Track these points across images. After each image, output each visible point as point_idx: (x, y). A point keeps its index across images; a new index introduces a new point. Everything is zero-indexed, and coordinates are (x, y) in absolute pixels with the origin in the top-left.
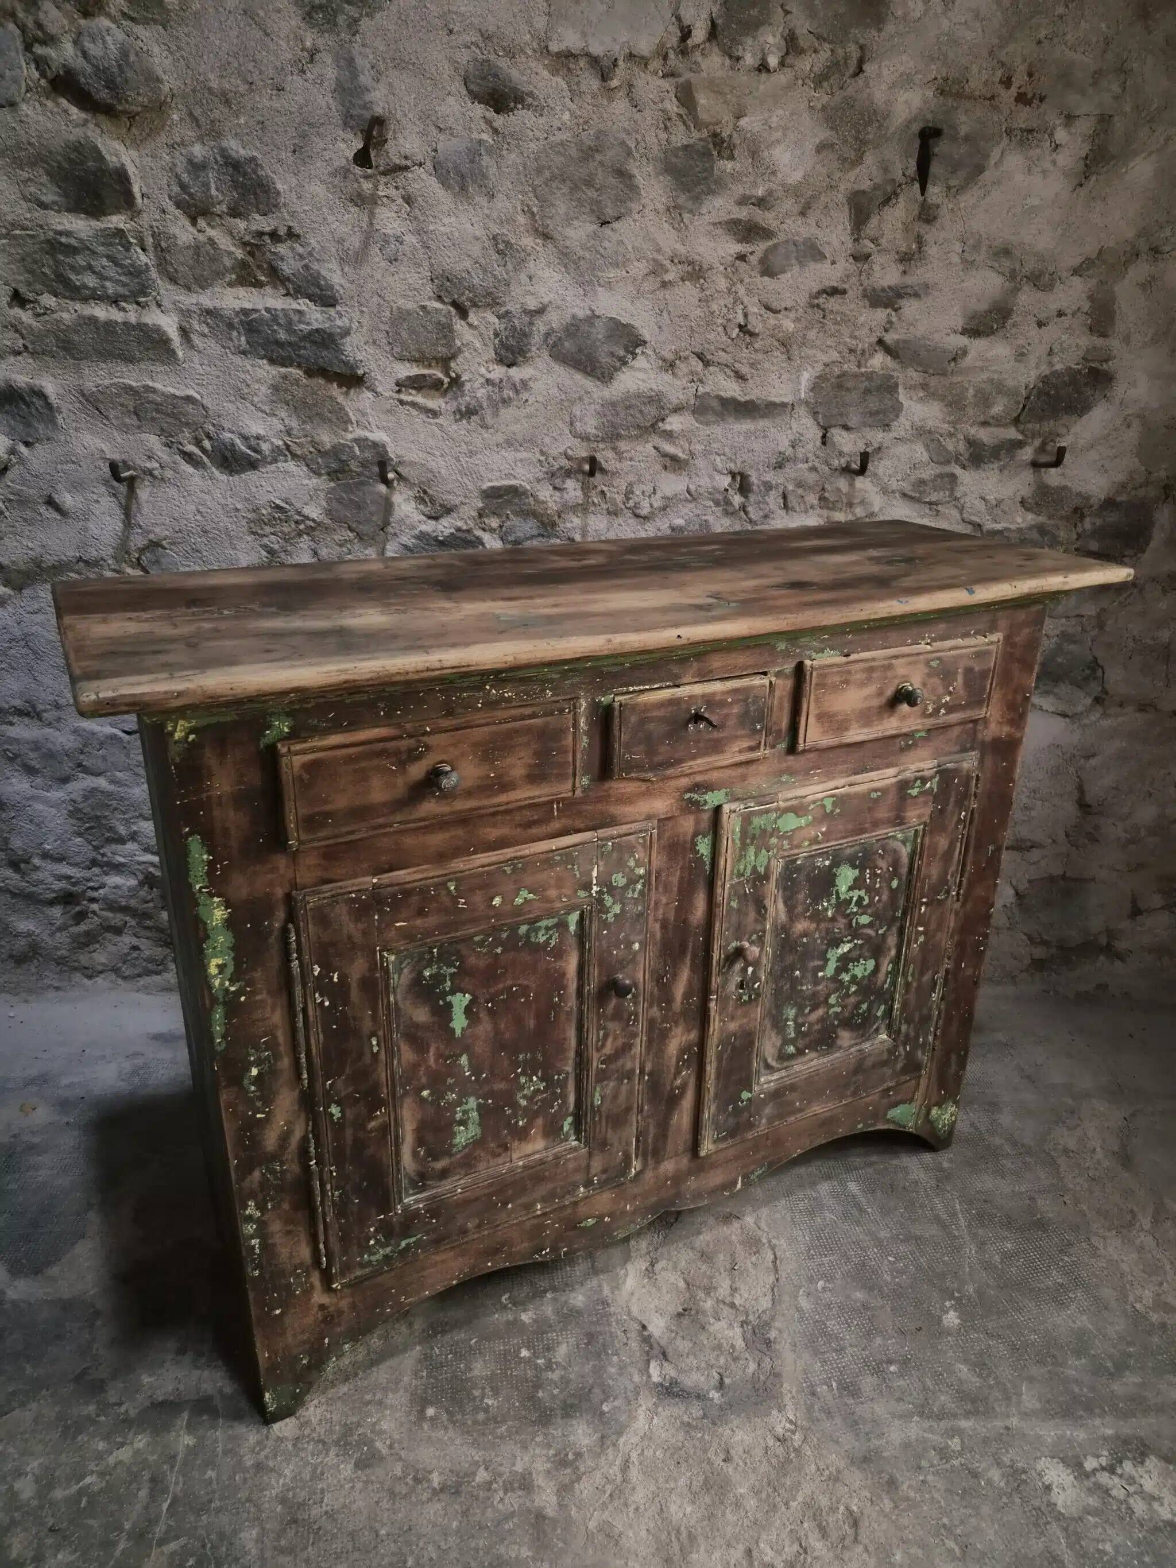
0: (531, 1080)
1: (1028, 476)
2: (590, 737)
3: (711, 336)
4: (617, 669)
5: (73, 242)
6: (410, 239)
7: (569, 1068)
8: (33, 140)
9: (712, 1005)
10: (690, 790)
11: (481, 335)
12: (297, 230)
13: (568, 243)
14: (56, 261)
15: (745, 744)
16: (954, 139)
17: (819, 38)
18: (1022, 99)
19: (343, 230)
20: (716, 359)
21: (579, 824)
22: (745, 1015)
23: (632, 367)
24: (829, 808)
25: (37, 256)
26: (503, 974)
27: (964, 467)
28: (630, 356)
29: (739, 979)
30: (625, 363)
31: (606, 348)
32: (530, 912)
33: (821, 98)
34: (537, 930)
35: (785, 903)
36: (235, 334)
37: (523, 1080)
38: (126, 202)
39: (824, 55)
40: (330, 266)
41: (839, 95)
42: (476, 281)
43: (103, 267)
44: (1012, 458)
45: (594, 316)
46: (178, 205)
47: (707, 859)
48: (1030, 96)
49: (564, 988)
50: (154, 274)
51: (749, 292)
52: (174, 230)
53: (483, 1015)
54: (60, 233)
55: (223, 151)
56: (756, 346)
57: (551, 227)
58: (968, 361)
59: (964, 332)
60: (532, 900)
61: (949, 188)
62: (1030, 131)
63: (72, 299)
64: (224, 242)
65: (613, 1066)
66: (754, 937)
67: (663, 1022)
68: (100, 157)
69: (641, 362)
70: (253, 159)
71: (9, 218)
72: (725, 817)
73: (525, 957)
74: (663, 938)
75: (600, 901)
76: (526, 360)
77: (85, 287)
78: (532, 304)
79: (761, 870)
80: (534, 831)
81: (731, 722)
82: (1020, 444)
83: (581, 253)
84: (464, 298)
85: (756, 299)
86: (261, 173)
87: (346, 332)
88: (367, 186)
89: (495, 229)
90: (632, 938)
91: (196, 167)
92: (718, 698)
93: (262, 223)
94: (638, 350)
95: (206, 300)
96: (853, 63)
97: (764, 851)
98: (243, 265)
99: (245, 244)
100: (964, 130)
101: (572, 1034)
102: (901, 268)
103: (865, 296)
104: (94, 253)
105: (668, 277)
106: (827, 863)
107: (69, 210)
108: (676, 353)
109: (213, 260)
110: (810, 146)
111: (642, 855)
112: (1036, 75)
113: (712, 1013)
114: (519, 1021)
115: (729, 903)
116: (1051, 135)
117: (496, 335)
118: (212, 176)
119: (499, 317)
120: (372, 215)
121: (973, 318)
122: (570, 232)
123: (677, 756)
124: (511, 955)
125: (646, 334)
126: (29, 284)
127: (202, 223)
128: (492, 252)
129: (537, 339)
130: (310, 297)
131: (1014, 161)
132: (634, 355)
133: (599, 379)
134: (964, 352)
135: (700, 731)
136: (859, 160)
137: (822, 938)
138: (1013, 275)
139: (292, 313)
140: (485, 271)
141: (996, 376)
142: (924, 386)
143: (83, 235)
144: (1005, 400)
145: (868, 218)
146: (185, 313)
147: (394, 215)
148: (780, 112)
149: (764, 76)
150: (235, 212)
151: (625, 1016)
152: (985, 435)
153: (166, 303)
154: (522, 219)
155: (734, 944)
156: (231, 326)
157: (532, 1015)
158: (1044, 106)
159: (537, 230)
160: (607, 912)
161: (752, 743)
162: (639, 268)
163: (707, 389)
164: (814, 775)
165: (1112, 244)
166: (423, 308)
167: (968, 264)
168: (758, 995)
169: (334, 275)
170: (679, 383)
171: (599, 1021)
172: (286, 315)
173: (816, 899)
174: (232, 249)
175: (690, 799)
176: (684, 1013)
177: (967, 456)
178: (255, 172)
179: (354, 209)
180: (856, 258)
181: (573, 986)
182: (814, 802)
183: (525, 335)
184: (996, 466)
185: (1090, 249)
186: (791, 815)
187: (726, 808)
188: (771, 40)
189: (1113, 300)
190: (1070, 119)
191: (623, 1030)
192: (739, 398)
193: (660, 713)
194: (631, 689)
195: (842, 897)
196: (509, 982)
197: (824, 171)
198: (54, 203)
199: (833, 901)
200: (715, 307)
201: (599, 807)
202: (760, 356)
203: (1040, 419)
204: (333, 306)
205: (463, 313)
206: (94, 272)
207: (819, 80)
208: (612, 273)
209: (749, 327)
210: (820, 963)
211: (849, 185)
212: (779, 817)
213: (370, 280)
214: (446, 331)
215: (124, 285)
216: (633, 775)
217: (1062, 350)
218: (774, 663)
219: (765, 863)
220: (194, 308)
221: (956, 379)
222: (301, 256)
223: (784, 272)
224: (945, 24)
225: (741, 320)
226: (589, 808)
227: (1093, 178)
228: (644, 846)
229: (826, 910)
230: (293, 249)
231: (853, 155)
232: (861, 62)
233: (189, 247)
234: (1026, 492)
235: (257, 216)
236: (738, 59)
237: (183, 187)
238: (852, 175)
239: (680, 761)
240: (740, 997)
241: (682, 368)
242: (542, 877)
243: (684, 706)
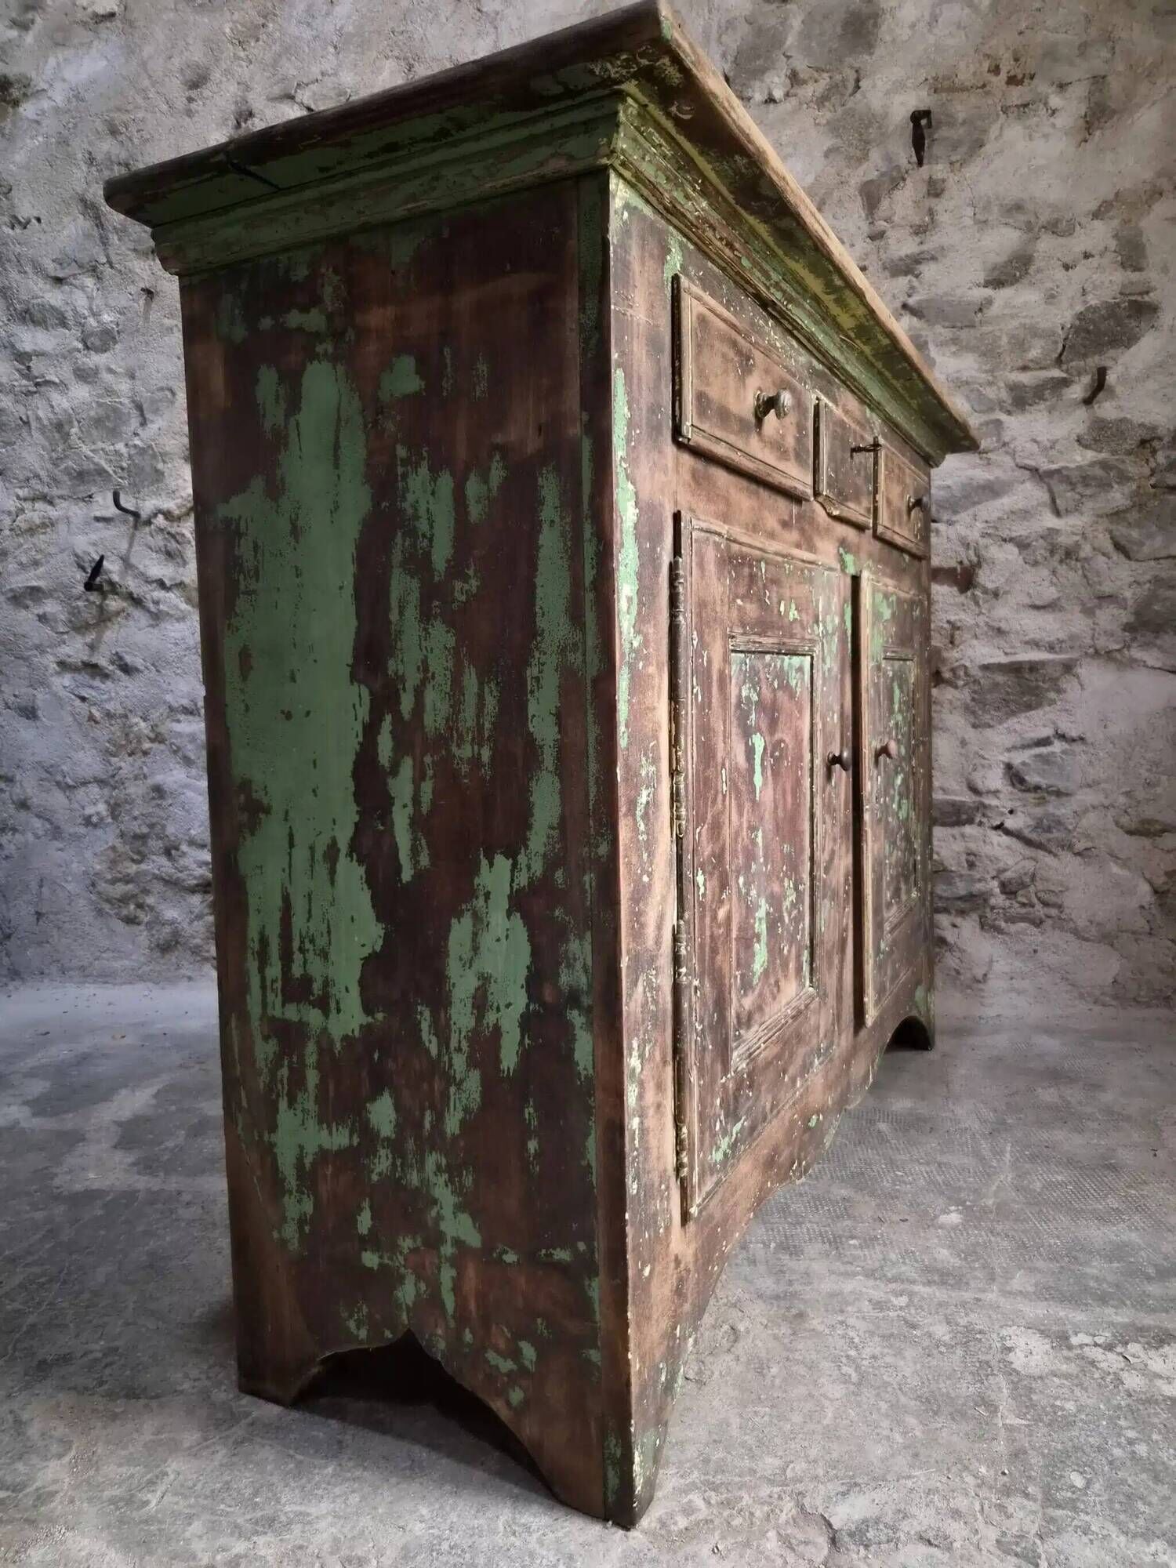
1: (1082, 413)
16: (951, 124)
17: (818, 70)
18: (1012, 81)
27: (1009, 413)
33: (825, 115)
39: (824, 81)
41: (840, 110)
44: (1060, 397)
48: (1020, 77)
58: (994, 310)
59: (987, 284)
61: (952, 163)
62: (1026, 106)
82: (1065, 383)
96: (851, 85)
100: (961, 116)
102: (917, 239)
103: (885, 268)
110: (818, 154)
112: (1023, 60)
116: (1046, 104)
121: (994, 269)
131: (1014, 132)
134: (989, 302)
136: (864, 157)
138: (1029, 227)
141: (1028, 321)
142: (955, 341)
144: (1042, 342)
145: (879, 201)
148: (788, 132)
149: (772, 106)
152: (1025, 378)
158: (1035, 81)
165: (1128, 185)
167: (982, 224)
177: (1010, 401)
180: (872, 238)
184: (1042, 406)
185: (1106, 192)
188: (776, 80)
189: (1140, 234)
190: (1062, 87)
197: (833, 171)
203: (1085, 356)
207: (822, 101)
211: (858, 180)
217: (1095, 287)
221: (986, 329)
224: (931, 39)
227: (1098, 133)
231: (858, 153)
232: (858, 81)
234: (1081, 429)
236: (749, 99)
238: (861, 170)
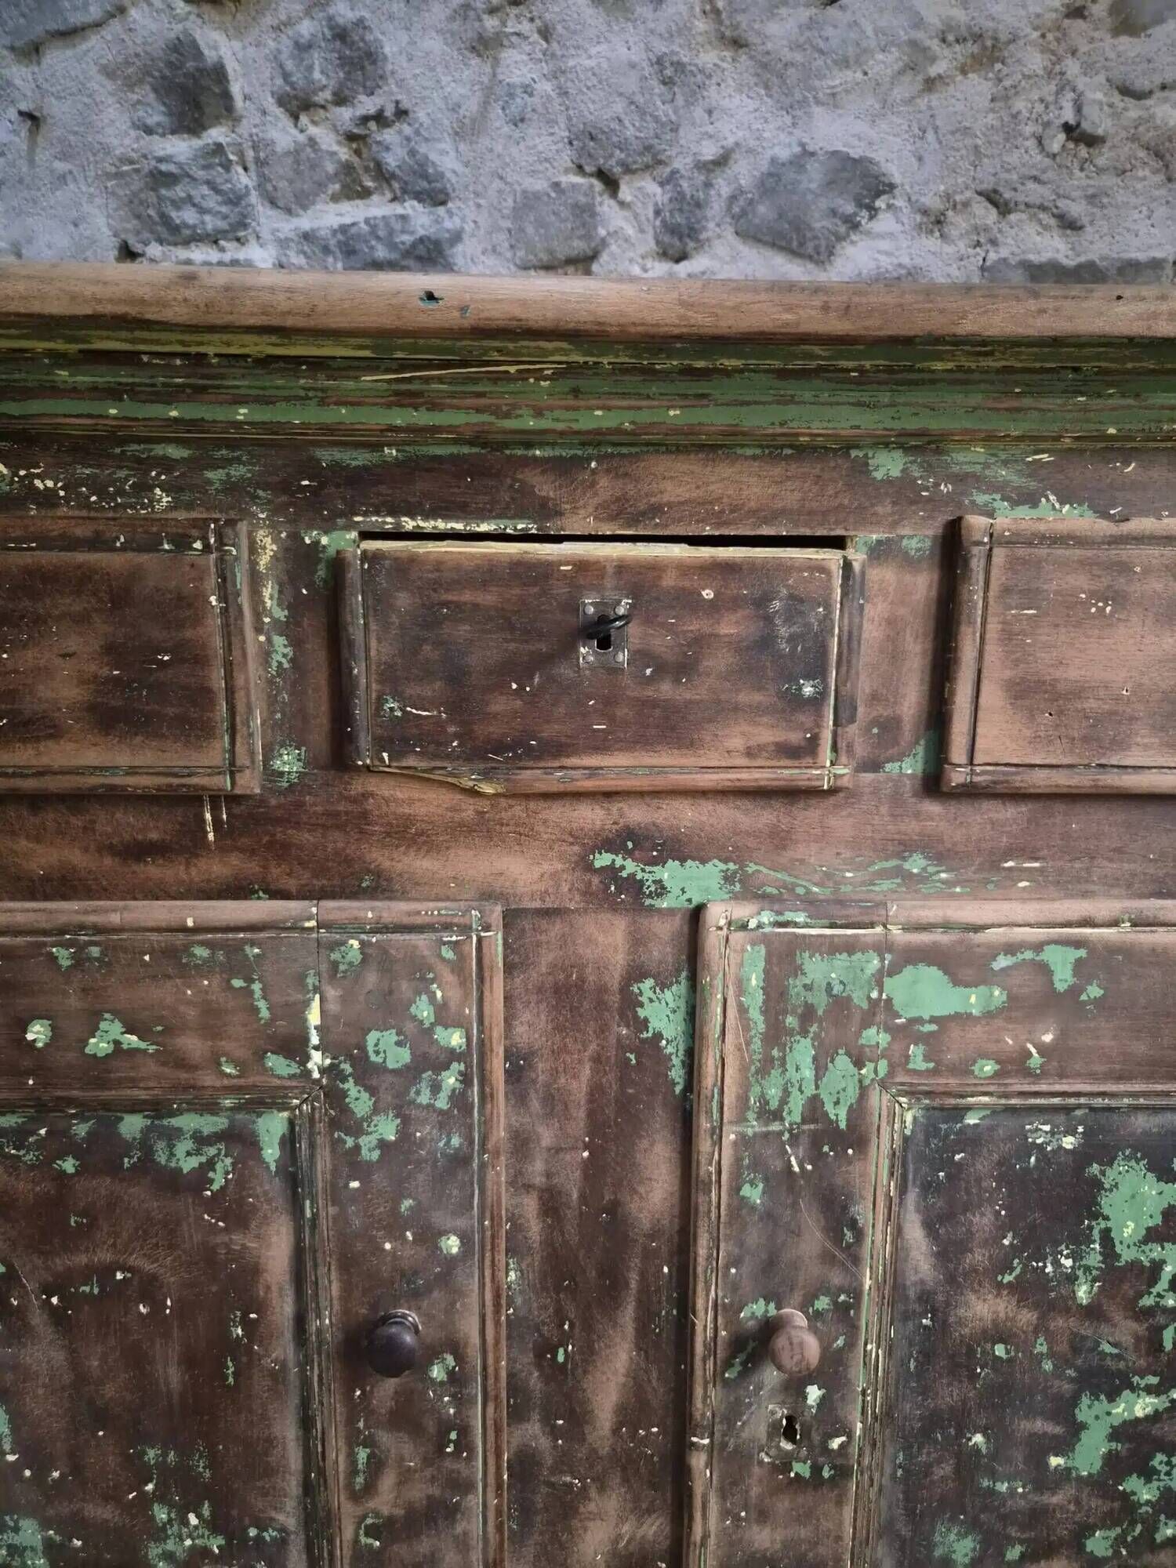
0: (185, 1522)
2: (296, 642)
3: (1013, 158)
4: (359, 459)
5: (172, 168)
6: (546, 87)
7: (288, 1517)
8: (139, 50)
9: (698, 1462)
10: (610, 844)
11: (636, 216)
12: (405, 104)
13: (769, 46)
14: (159, 197)
15: (767, 734)
19: (458, 91)
20: (1021, 198)
21: (277, 873)
22: (805, 1517)
23: (868, 233)
24: (1063, 978)
25: (143, 196)
26: (85, 1232)
28: (865, 213)
29: (781, 1412)
30: (855, 226)
31: (824, 204)
32: (133, 1083)
34: (173, 1136)
35: (929, 1227)
36: (330, 259)
37: (161, 1514)
38: (226, 109)
40: (442, 146)
42: (630, 132)
43: (203, 197)
45: (807, 153)
46: (281, 102)
47: (674, 1052)
49: (261, 1307)
50: (254, 198)
51: (1088, 69)
52: (273, 134)
53: (38, 1319)
54: (160, 160)
55: (330, 19)
56: (1101, 161)
57: (744, 26)
60: (133, 1052)
63: (176, 244)
64: (328, 141)
65: (401, 1550)
66: (823, 1303)
67: (556, 1469)
68: (198, 54)
69: (885, 223)
70: (360, 23)
71: (117, 152)
72: (713, 940)
73: (139, 1196)
74: (548, 1243)
75: (335, 1097)
76: (701, 245)
77: (187, 226)
78: (709, 151)
79: (840, 1115)
80: (153, 870)
81: (718, 661)
83: (788, 55)
84: (612, 162)
85: (1101, 78)
86: (369, 37)
87: (457, 237)
88: (491, 23)
89: (661, 47)
90: (439, 1218)
91: (302, 48)
92: (669, 581)
93: (367, 105)
94: (880, 203)
95: (305, 222)
97: (843, 1062)
98: (348, 168)
99: (351, 138)
101: (288, 1431)
104: (194, 179)
105: (934, 71)
106: (1069, 1142)
107: (173, 132)
108: (948, 197)
109: (313, 167)
111: (455, 995)
113: (698, 1489)
114: (137, 1360)
115: (736, 1189)
117: (657, 213)
118: (316, 58)
119: (662, 184)
120: (496, 62)
122: (773, 28)
123: (549, 731)
124: (103, 1185)
125: (895, 172)
126: (138, 233)
127: (304, 119)
128: (654, 83)
129: (716, 208)
130: (419, 196)
132: (873, 212)
133: (810, 258)
135: (615, 671)
137: (1062, 1362)
139: (393, 221)
140: (642, 112)
143: (182, 159)
146: (283, 243)
147: (525, 58)
150: (341, 100)
151: (431, 1426)
153: (265, 234)
154: (701, 25)
155: (758, 1308)
156: (326, 250)
157: (174, 1351)
159: (723, 37)
160: (357, 1130)
161: (795, 737)
162: (884, 63)
163: (1004, 252)
164: (1014, 875)
166: (556, 185)
168: (843, 1473)
169: (446, 159)
170: (949, 249)
171: (351, 1421)
172: (387, 224)
173: (1034, 1244)
174: (335, 148)
175: (612, 871)
176: (626, 1463)
178: (362, 39)
179: (475, 61)
181: (284, 1308)
182: (1011, 949)
183: (698, 205)
186: (930, 976)
187: (717, 914)
191: (427, 1462)
192: (1065, 262)
193: (488, 598)
194: (409, 524)
195: (1127, 1255)
196: (105, 1256)
198: (158, 124)
199: (1094, 1257)
200: (1020, 105)
201: (337, 841)
202: (1109, 181)
204: (443, 203)
205: (611, 184)
206: (194, 205)
208: (838, 79)
209: (1086, 126)
210: (1058, 1430)
212: (894, 971)
213: (488, 156)
214: (585, 214)
215: (225, 217)
216: (411, 761)
218: (864, 517)
219: (852, 1095)
220: (292, 235)
222: (408, 139)
223: (1160, 20)
225: (1069, 116)
226: (306, 837)
228: (458, 967)
229: (1071, 1279)
230: (400, 132)
233: (288, 153)
235: (362, 98)
237: (286, 76)
239: (558, 749)
240: (784, 1464)
241: (958, 224)
242: (161, 994)
243: (561, 590)
